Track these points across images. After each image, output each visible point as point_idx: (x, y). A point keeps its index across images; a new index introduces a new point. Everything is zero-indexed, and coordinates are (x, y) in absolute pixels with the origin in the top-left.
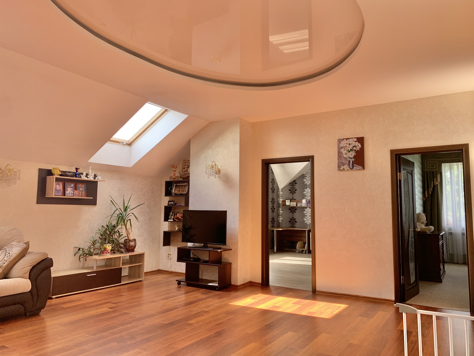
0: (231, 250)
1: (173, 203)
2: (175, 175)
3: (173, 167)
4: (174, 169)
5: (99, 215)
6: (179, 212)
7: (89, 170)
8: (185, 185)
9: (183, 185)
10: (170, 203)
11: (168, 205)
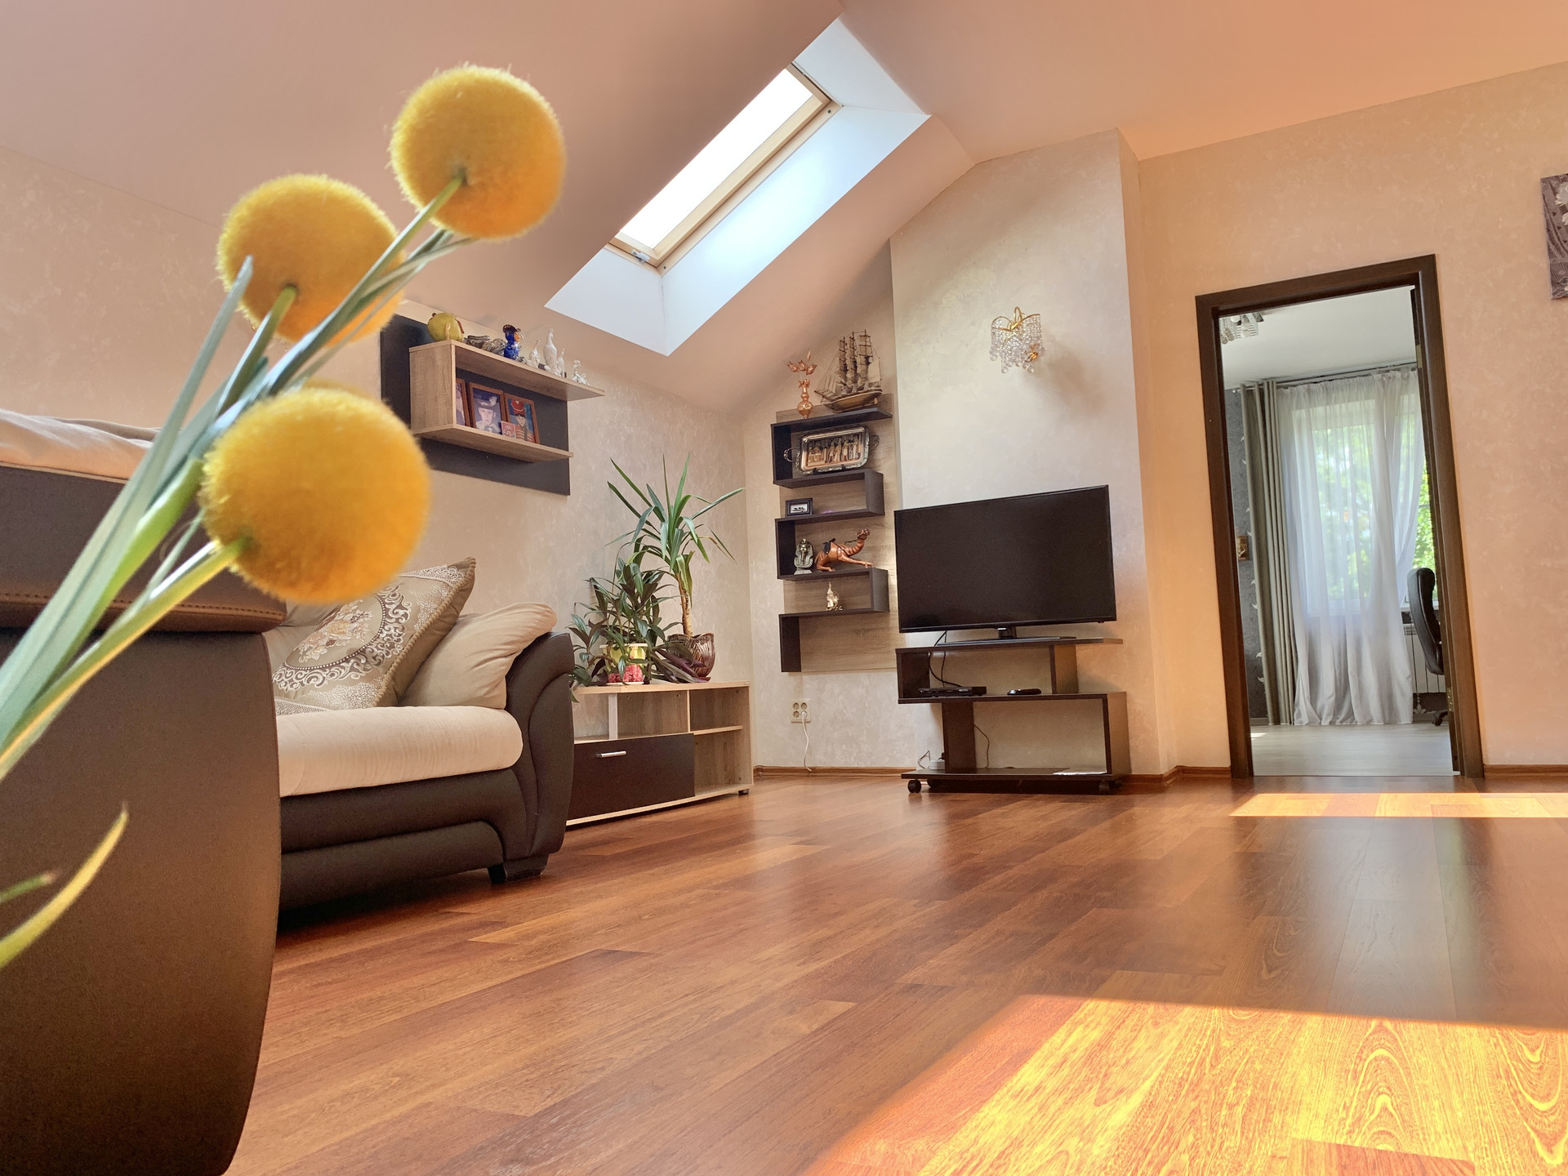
0: (1120, 642)
1: (805, 507)
2: (808, 397)
3: (800, 365)
4: (803, 376)
5: (580, 535)
6: (833, 540)
7: (547, 342)
8: (849, 435)
9: (840, 437)
10: (793, 508)
11: (788, 514)
